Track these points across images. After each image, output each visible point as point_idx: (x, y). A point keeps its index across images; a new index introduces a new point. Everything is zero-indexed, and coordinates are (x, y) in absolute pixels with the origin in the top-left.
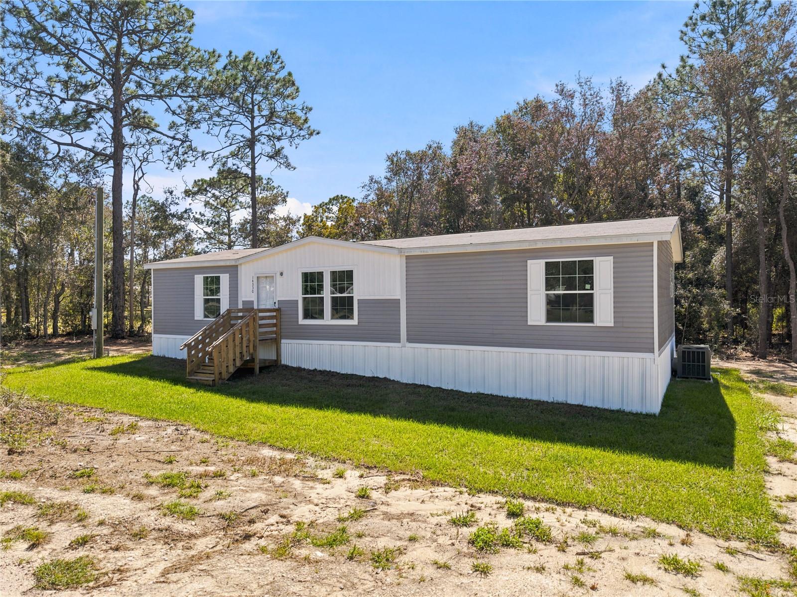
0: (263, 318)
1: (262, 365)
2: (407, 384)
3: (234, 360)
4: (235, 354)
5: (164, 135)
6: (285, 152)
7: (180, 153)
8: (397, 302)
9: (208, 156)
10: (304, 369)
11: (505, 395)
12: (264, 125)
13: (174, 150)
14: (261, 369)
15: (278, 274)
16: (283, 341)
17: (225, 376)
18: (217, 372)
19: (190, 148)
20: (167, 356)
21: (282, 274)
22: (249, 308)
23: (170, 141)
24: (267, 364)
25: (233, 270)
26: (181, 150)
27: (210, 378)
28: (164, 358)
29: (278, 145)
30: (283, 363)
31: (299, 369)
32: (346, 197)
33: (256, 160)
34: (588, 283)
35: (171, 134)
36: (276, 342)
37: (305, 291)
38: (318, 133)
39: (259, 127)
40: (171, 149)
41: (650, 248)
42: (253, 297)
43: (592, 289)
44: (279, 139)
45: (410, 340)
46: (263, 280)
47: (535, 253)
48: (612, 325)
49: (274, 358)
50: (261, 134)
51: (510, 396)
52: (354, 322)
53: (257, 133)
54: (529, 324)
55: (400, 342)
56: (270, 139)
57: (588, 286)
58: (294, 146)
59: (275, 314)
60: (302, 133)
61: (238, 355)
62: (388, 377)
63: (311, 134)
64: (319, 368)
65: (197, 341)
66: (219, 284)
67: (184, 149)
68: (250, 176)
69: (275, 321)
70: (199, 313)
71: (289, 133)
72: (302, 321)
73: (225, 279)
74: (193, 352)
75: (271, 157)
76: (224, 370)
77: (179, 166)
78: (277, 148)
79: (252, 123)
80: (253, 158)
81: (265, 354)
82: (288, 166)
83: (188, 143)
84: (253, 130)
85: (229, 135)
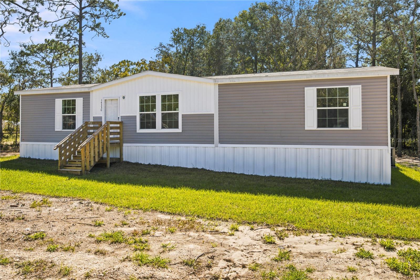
0: (112, 128)
1: (112, 161)
2: (219, 172)
3: (94, 157)
4: (95, 153)
5: (20, 6)
6: (102, 26)
7: (30, 20)
8: (212, 115)
9: (48, 24)
10: (141, 164)
11: (289, 176)
12: (87, 6)
13: (25, 19)
14: (111, 164)
15: (121, 98)
16: (124, 145)
17: (89, 168)
18: (83, 166)
19: (37, 17)
20: (32, 157)
21: (124, 98)
22: (98, 122)
23: (23, 11)
24: (114, 161)
25: (86, 96)
26: (31, 19)
27: (79, 170)
28: (29, 158)
29: (98, 21)
30: (124, 160)
31: (137, 164)
32: (130, 61)
33: (83, 29)
34: (345, 102)
35: (25, 6)
36: (120, 145)
37: (142, 109)
38: (125, 14)
39: (85, 7)
40: (23, 17)
41: (385, 80)
42: (102, 114)
43: (347, 106)
44: (98, 17)
45: (221, 142)
46: (109, 102)
47: (310, 83)
48: (361, 129)
49: (118, 156)
50: (86, 13)
51: (293, 177)
52: (180, 130)
53: (83, 11)
54: (306, 129)
55: (214, 144)
56: (92, 16)
57: (345, 104)
58: (108, 22)
59: (118, 125)
60: (114, 13)
61: (97, 153)
62: (204, 168)
63: (121, 15)
64: (152, 163)
65: (66, 144)
66: (75, 105)
67: (32, 19)
68: (78, 39)
69: (118, 131)
70: (59, 126)
71: (105, 14)
72: (139, 130)
73: (79, 102)
74: (63, 152)
75: (93, 29)
76: (88, 164)
77: (29, 30)
78: (96, 23)
79: (81, 4)
80: (81, 27)
81: (113, 154)
82: (104, 35)
83: (36, 14)
84: (81, 9)
85: (64, 11)
